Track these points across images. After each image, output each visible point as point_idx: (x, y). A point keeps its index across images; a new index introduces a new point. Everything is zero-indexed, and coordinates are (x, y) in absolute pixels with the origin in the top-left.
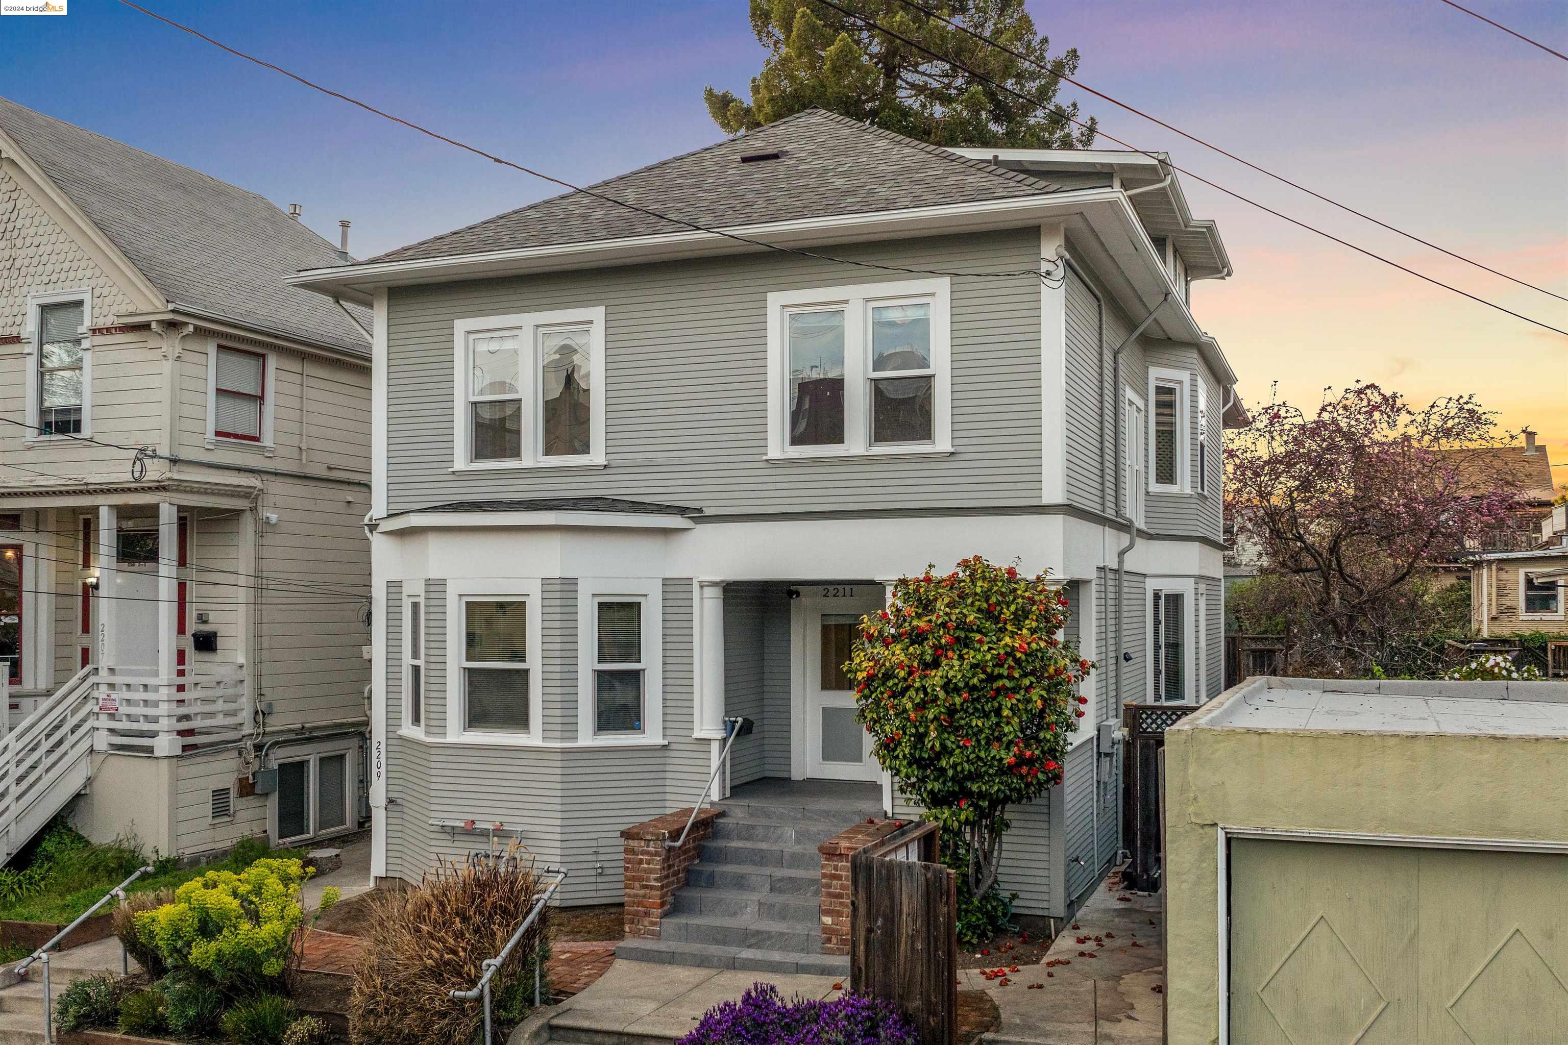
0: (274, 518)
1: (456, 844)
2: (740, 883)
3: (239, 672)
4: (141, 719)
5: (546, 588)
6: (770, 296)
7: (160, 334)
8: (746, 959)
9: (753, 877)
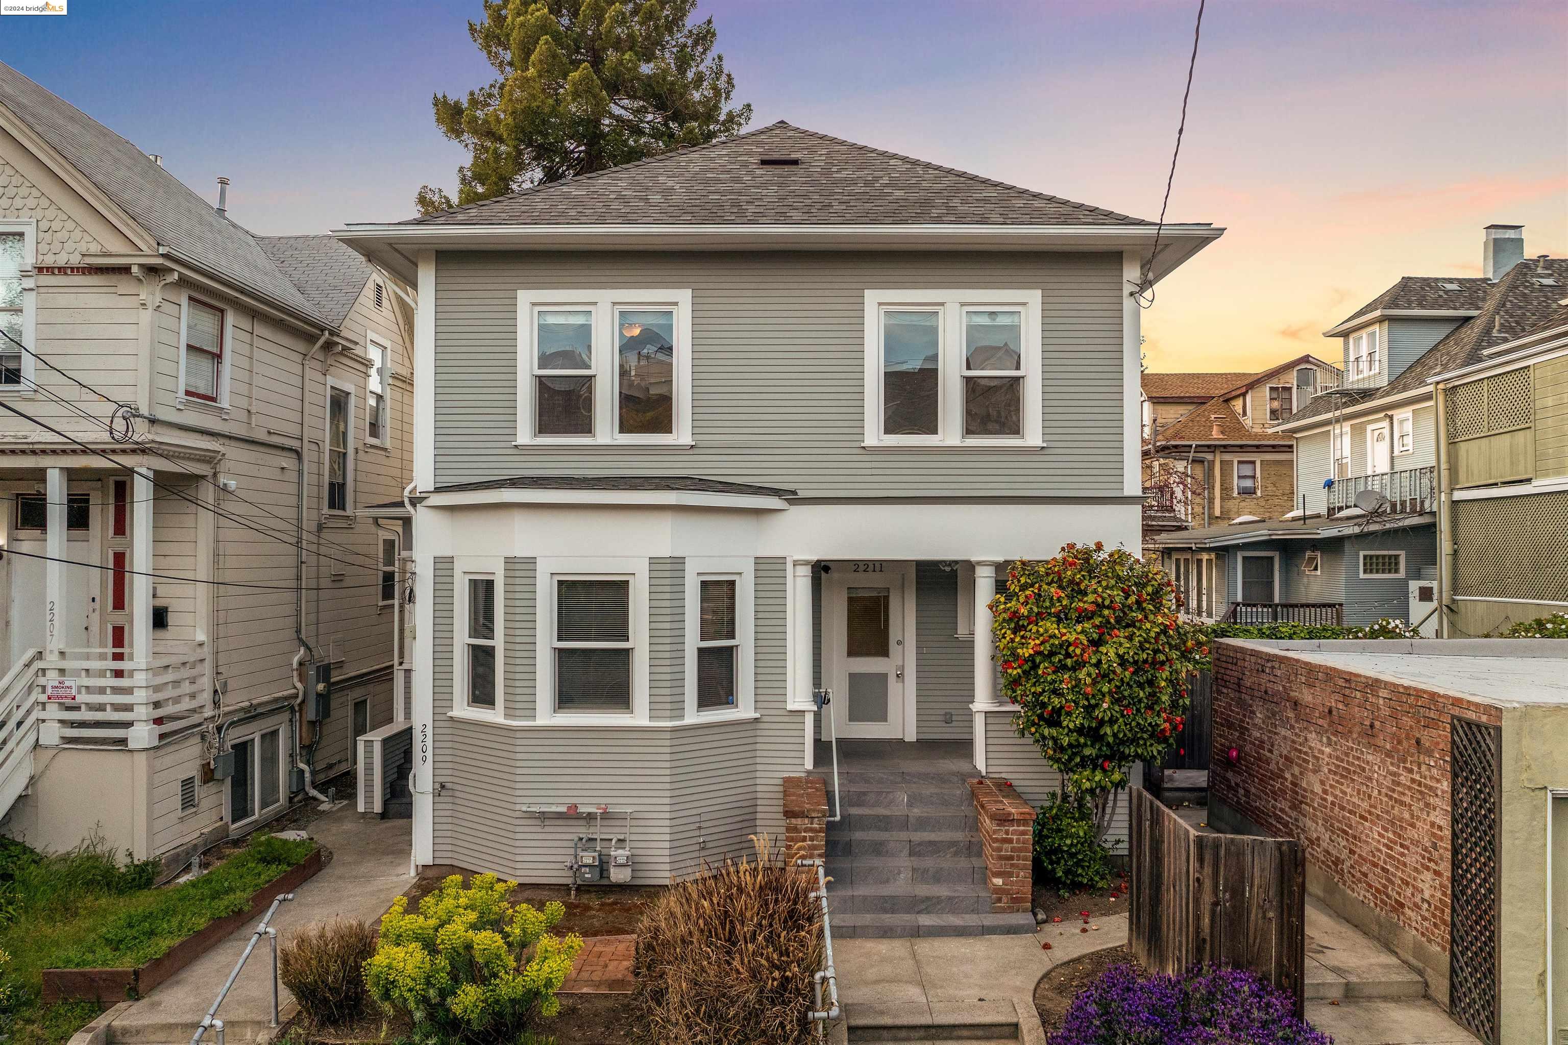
0: (232, 484)
1: (547, 829)
2: (878, 849)
3: (199, 650)
4: (108, 708)
5: (654, 567)
6: (867, 292)
7: (140, 280)
8: (929, 926)
9: (892, 844)
